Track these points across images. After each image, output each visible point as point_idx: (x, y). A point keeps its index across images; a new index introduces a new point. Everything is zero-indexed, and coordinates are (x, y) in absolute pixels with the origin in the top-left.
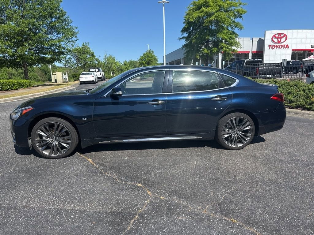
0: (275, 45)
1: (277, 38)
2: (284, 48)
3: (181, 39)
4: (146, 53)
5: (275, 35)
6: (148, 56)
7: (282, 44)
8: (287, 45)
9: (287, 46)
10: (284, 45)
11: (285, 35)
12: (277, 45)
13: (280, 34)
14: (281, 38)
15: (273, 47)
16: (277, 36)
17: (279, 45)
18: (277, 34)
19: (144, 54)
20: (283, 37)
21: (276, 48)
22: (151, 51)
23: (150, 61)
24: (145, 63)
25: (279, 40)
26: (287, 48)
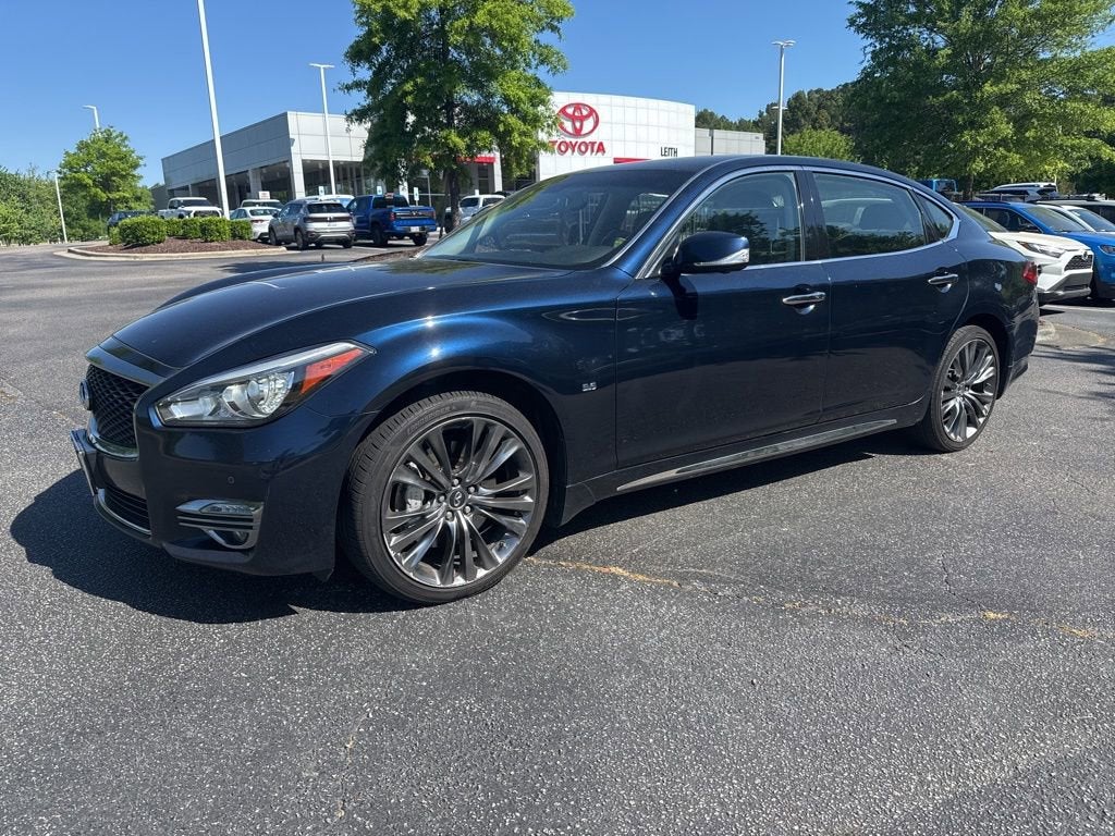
0: (568, 140)
1: (573, 118)
2: (592, 151)
3: (348, 88)
4: (93, 142)
5: (565, 108)
6: (103, 155)
7: (588, 139)
8: (601, 144)
9: (601, 148)
10: (593, 144)
11: (592, 111)
12: (574, 141)
13: (578, 106)
14: (582, 119)
15: (563, 148)
16: (570, 111)
17: (580, 140)
18: (569, 106)
19: (83, 146)
20: (588, 116)
21: (570, 150)
22: (114, 135)
23: (113, 174)
24: (90, 182)
25: (578, 125)
26: (600, 154)
